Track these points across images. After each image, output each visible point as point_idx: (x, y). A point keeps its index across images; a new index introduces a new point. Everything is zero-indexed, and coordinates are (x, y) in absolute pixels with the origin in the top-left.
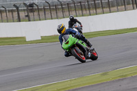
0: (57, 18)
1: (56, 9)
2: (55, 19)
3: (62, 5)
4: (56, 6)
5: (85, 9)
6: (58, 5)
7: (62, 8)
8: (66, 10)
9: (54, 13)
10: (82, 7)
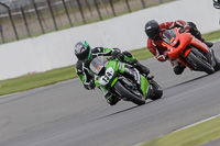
0: (30, 36)
1: (25, 16)
2: (24, 38)
3: (35, 6)
4: (22, 10)
5: (88, 7)
6: (27, 7)
7: (38, 12)
8: (47, 15)
9: (20, 26)
10: (80, 5)
